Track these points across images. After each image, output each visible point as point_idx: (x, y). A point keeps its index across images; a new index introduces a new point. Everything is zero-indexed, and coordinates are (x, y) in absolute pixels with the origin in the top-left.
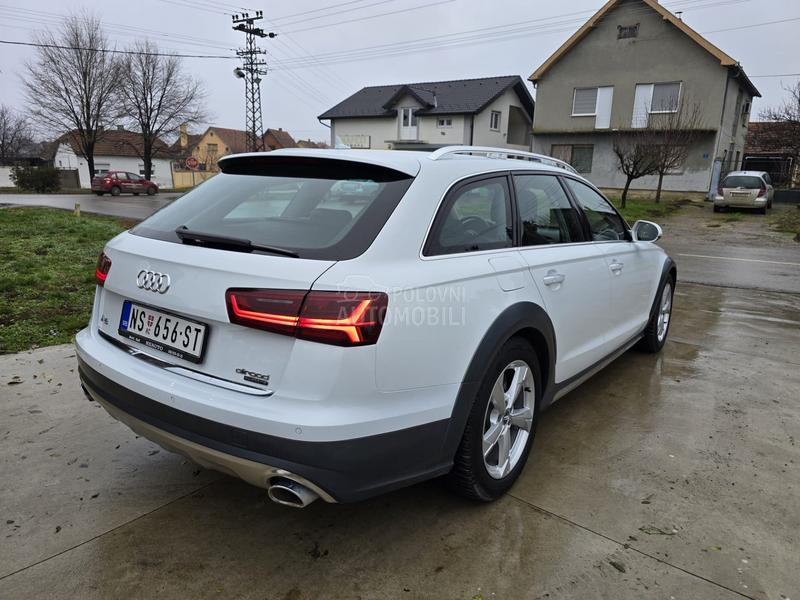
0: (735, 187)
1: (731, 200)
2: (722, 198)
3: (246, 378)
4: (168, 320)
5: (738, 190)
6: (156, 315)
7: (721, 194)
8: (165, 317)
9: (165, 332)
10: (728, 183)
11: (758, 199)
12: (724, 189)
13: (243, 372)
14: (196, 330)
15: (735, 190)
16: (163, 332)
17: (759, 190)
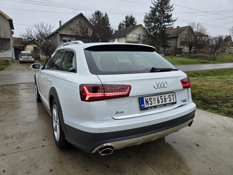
0: (25, 56)
1: (25, 60)
2: (22, 59)
3: (183, 102)
4: (161, 97)
5: (26, 57)
6: (156, 97)
7: (21, 58)
8: (159, 96)
9: (162, 100)
10: (22, 55)
11: (32, 59)
12: (22, 57)
13: (182, 101)
14: (172, 95)
15: (25, 57)
16: (161, 101)
17: (31, 57)
